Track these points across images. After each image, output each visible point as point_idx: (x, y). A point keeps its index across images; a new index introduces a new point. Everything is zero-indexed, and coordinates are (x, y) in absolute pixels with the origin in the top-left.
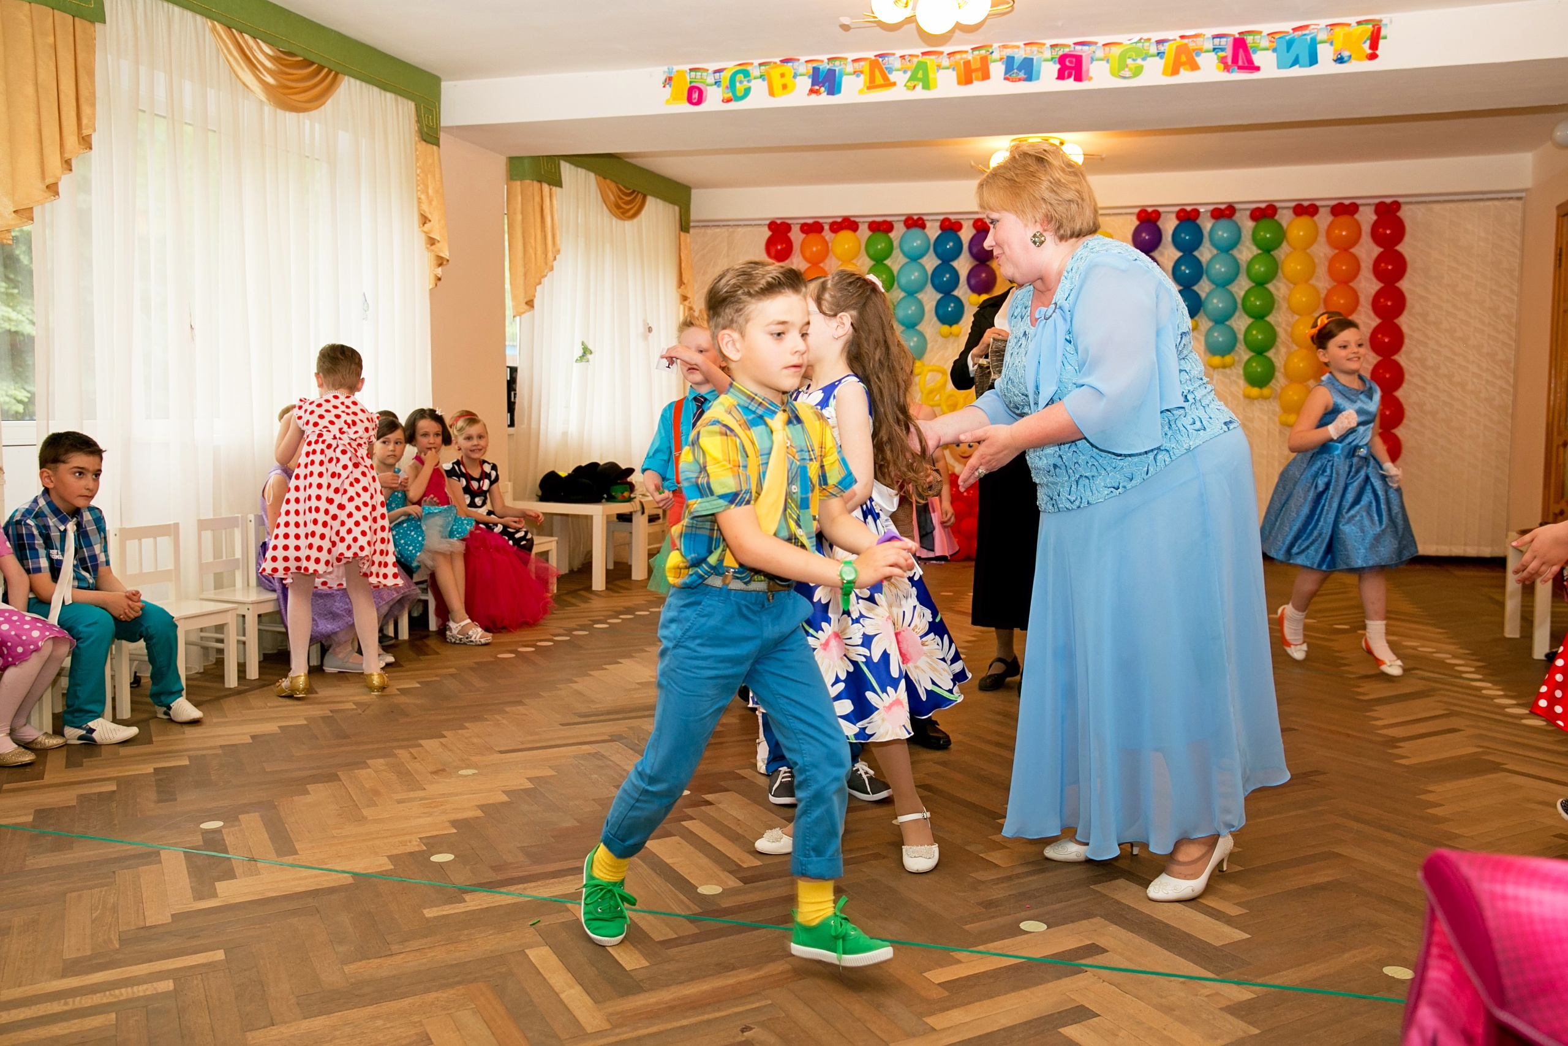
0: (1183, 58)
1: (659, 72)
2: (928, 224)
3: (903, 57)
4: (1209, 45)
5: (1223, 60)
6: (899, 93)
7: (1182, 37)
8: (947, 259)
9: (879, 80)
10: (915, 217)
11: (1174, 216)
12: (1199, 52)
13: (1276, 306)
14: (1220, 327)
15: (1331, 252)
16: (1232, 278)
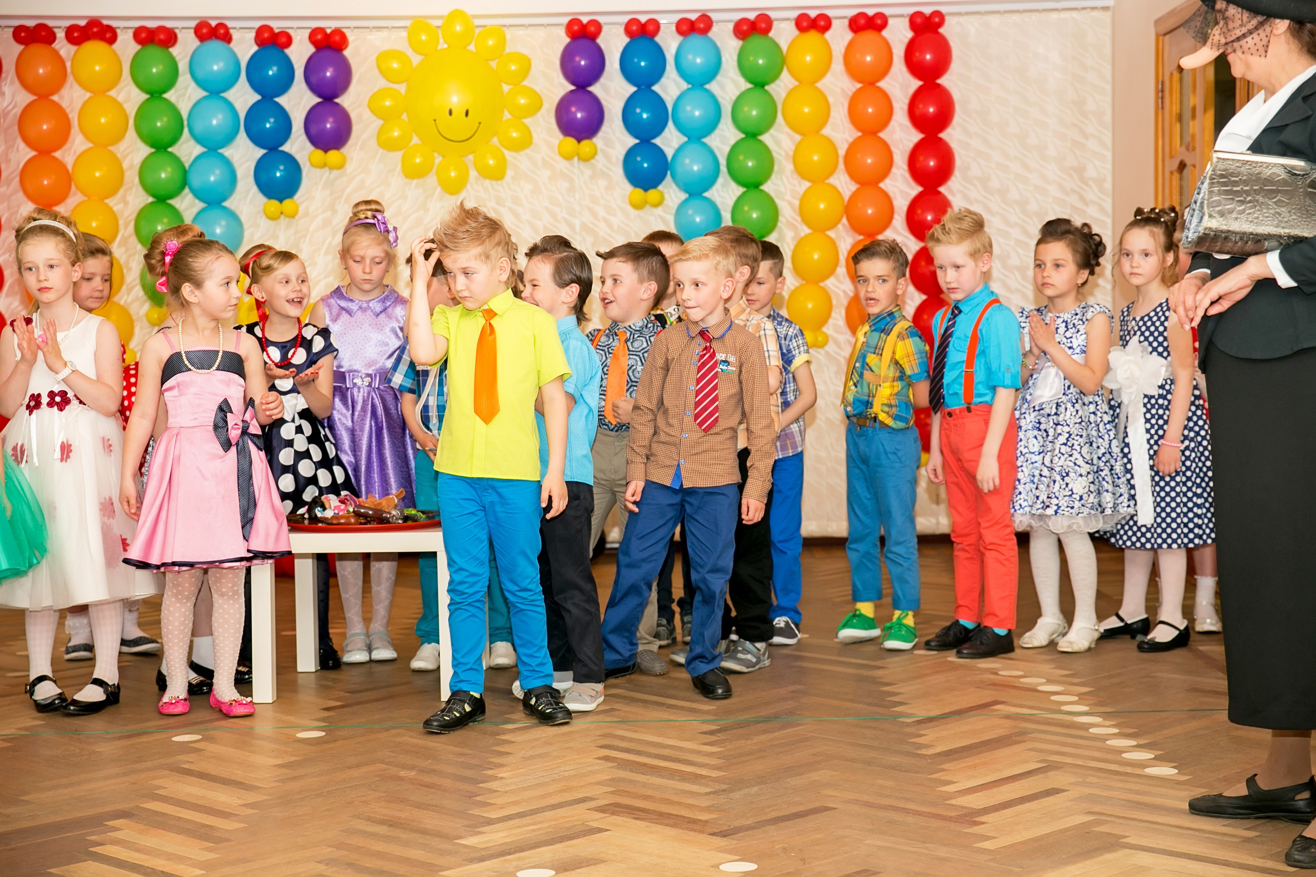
2: (235, 35)
8: (269, 93)
10: (214, 23)
11: (621, 30)
13: (776, 168)
14: (696, 202)
15: (852, 86)
16: (712, 125)
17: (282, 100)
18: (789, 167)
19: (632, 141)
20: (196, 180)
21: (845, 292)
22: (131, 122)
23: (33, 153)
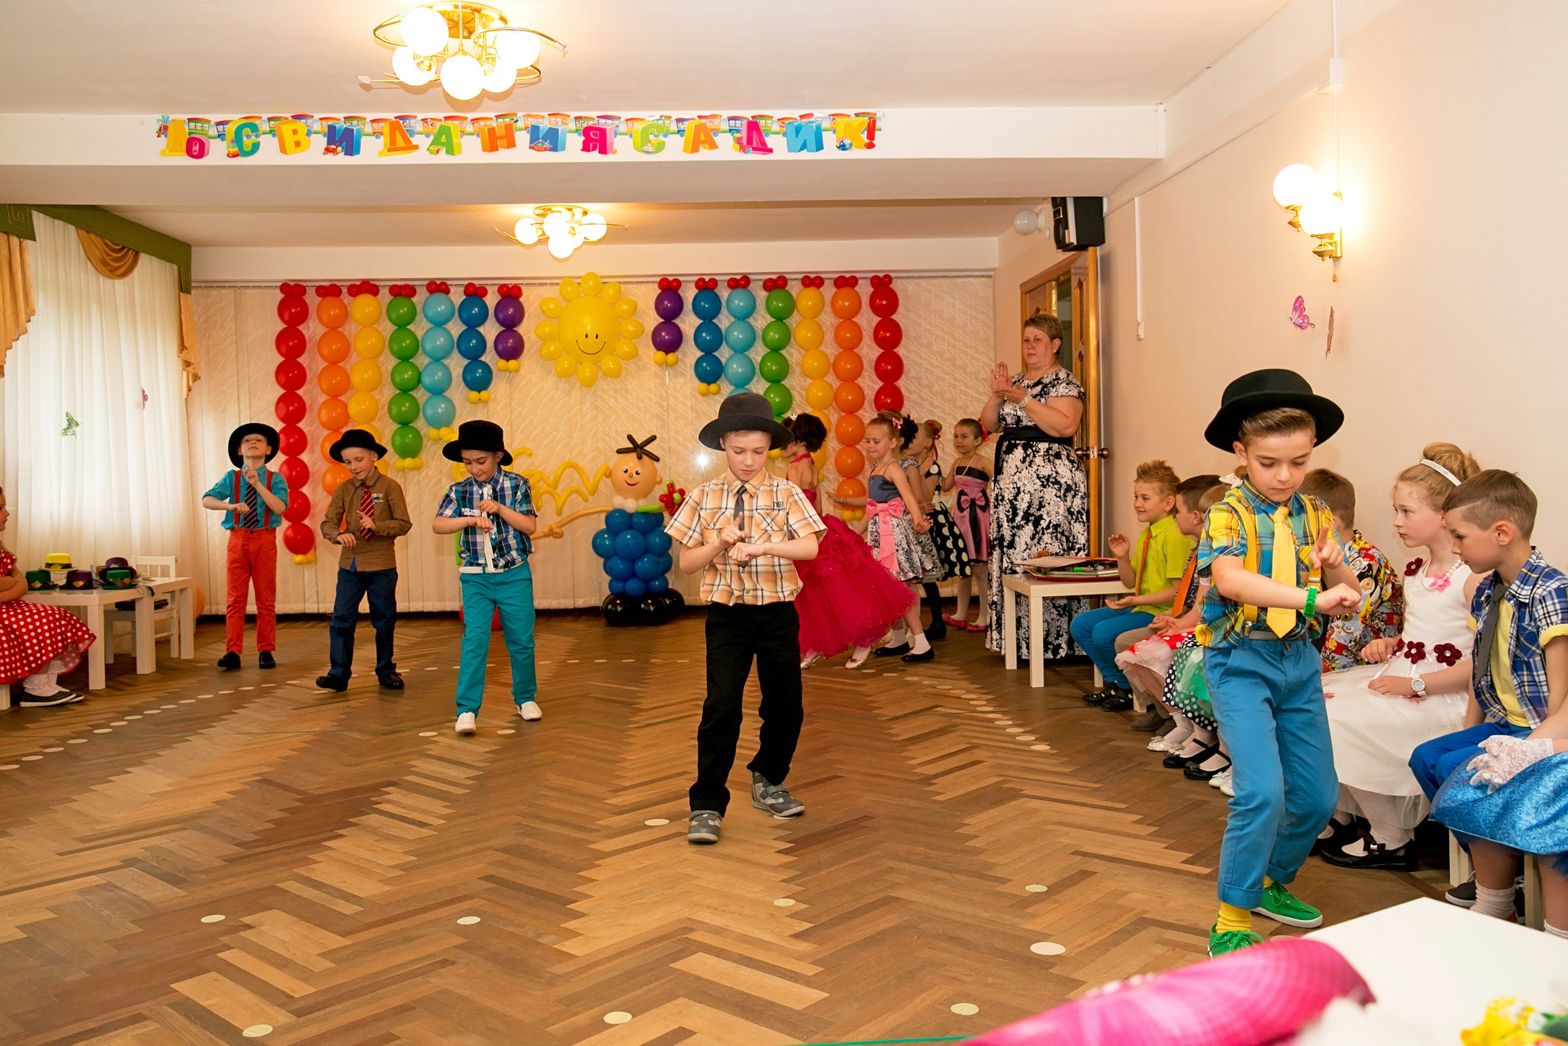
0: (702, 137)
1: (153, 121)
2: (452, 289)
3: (424, 120)
4: (725, 126)
5: (739, 141)
6: (421, 157)
7: (700, 117)
8: (473, 324)
9: (400, 142)
10: (438, 282)
12: (716, 132)
15: (836, 321)
16: (750, 345)
17: (481, 329)
18: (798, 370)
19: (699, 354)
20: (426, 380)
21: (833, 448)
22: (387, 343)
23: (326, 364)
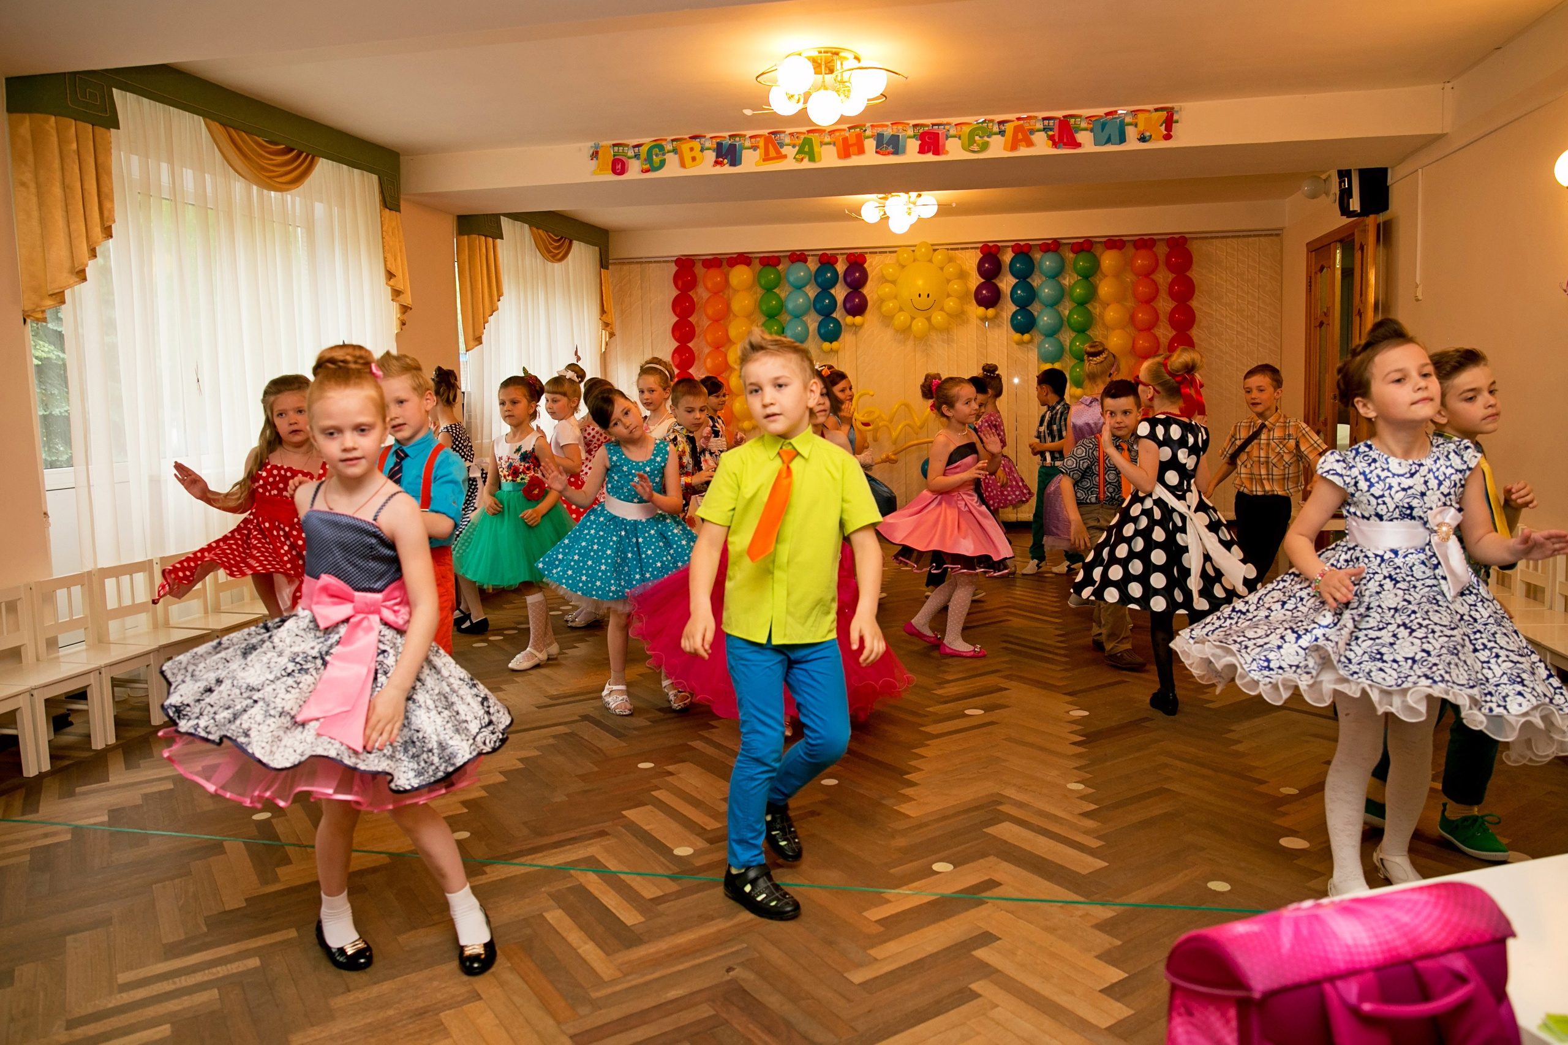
0: (1020, 136)
1: (587, 147)
2: (810, 259)
3: (791, 134)
4: (1039, 126)
5: (1051, 138)
6: (789, 164)
7: (1019, 119)
8: (825, 288)
9: (772, 153)
10: (798, 253)
11: (1010, 250)
12: (1032, 131)
13: (1095, 322)
14: (1050, 339)
15: (1135, 279)
16: (1059, 300)
17: (833, 291)
18: (1101, 322)
19: (1014, 308)
22: (757, 304)
23: (711, 322)
